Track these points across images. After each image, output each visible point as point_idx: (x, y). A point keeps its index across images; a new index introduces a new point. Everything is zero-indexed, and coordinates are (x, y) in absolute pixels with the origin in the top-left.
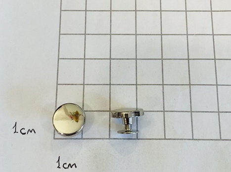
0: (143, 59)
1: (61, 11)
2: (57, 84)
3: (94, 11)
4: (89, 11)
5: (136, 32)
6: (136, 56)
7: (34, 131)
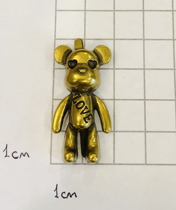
0: (152, 69)
1: (56, 11)
2: (53, 99)
3: (95, 11)
4: (89, 11)
5: (144, 36)
6: (144, 66)
7: (27, 154)
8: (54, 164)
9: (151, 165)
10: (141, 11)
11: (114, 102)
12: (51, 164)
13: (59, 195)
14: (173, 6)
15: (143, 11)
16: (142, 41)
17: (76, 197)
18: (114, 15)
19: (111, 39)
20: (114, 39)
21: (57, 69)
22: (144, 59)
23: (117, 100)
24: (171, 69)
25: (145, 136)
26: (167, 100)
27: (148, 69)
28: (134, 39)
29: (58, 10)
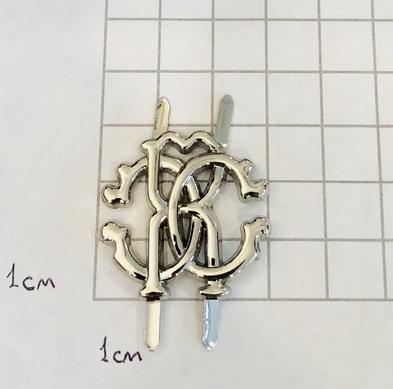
1: (107, 19)
2: (100, 182)
4: (167, 19)
5: (267, 66)
6: (267, 120)
7: (52, 282)
8: (101, 299)
9: (278, 300)
10: (262, 20)
12: (95, 299)
13: (110, 357)
14: (319, 11)
16: (264, 74)
17: (141, 359)
19: (206, 71)
20: (213, 72)
21: (108, 125)
22: (267, 106)
24: (315, 126)
25: (268, 248)
26: (308, 182)
27: (275, 125)
28: (248, 72)
29: (110, 19)
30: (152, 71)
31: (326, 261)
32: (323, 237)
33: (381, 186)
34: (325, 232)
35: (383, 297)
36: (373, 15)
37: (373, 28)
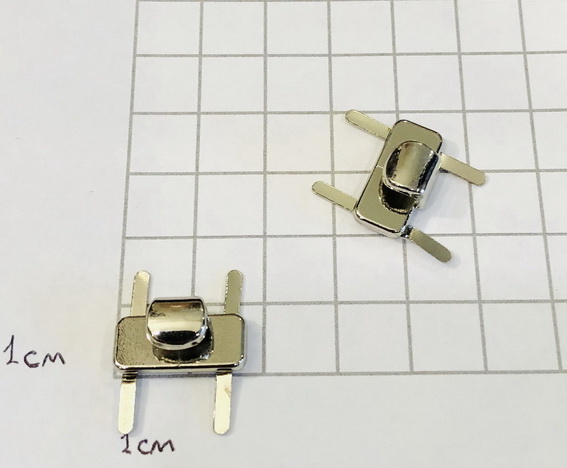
0: (350, 172)
2: (125, 237)
3: (222, 56)
4: (209, 56)
5: (331, 106)
6: (333, 166)
7: (61, 357)
10: (324, 55)
11: (265, 242)
12: (116, 377)
13: (133, 447)
14: (394, 44)
15: (330, 55)
16: (329, 116)
17: (173, 450)
18: (265, 63)
19: (258, 113)
20: (265, 113)
21: (136, 174)
22: (332, 151)
23: (271, 236)
25: (336, 311)
27: (342, 172)
28: (309, 113)
29: (139, 55)
30: (192, 113)
31: (409, 326)
32: (404, 299)
33: (475, 239)
34: (407, 294)
35: (483, 369)
36: (459, 48)
37: (460, 63)
